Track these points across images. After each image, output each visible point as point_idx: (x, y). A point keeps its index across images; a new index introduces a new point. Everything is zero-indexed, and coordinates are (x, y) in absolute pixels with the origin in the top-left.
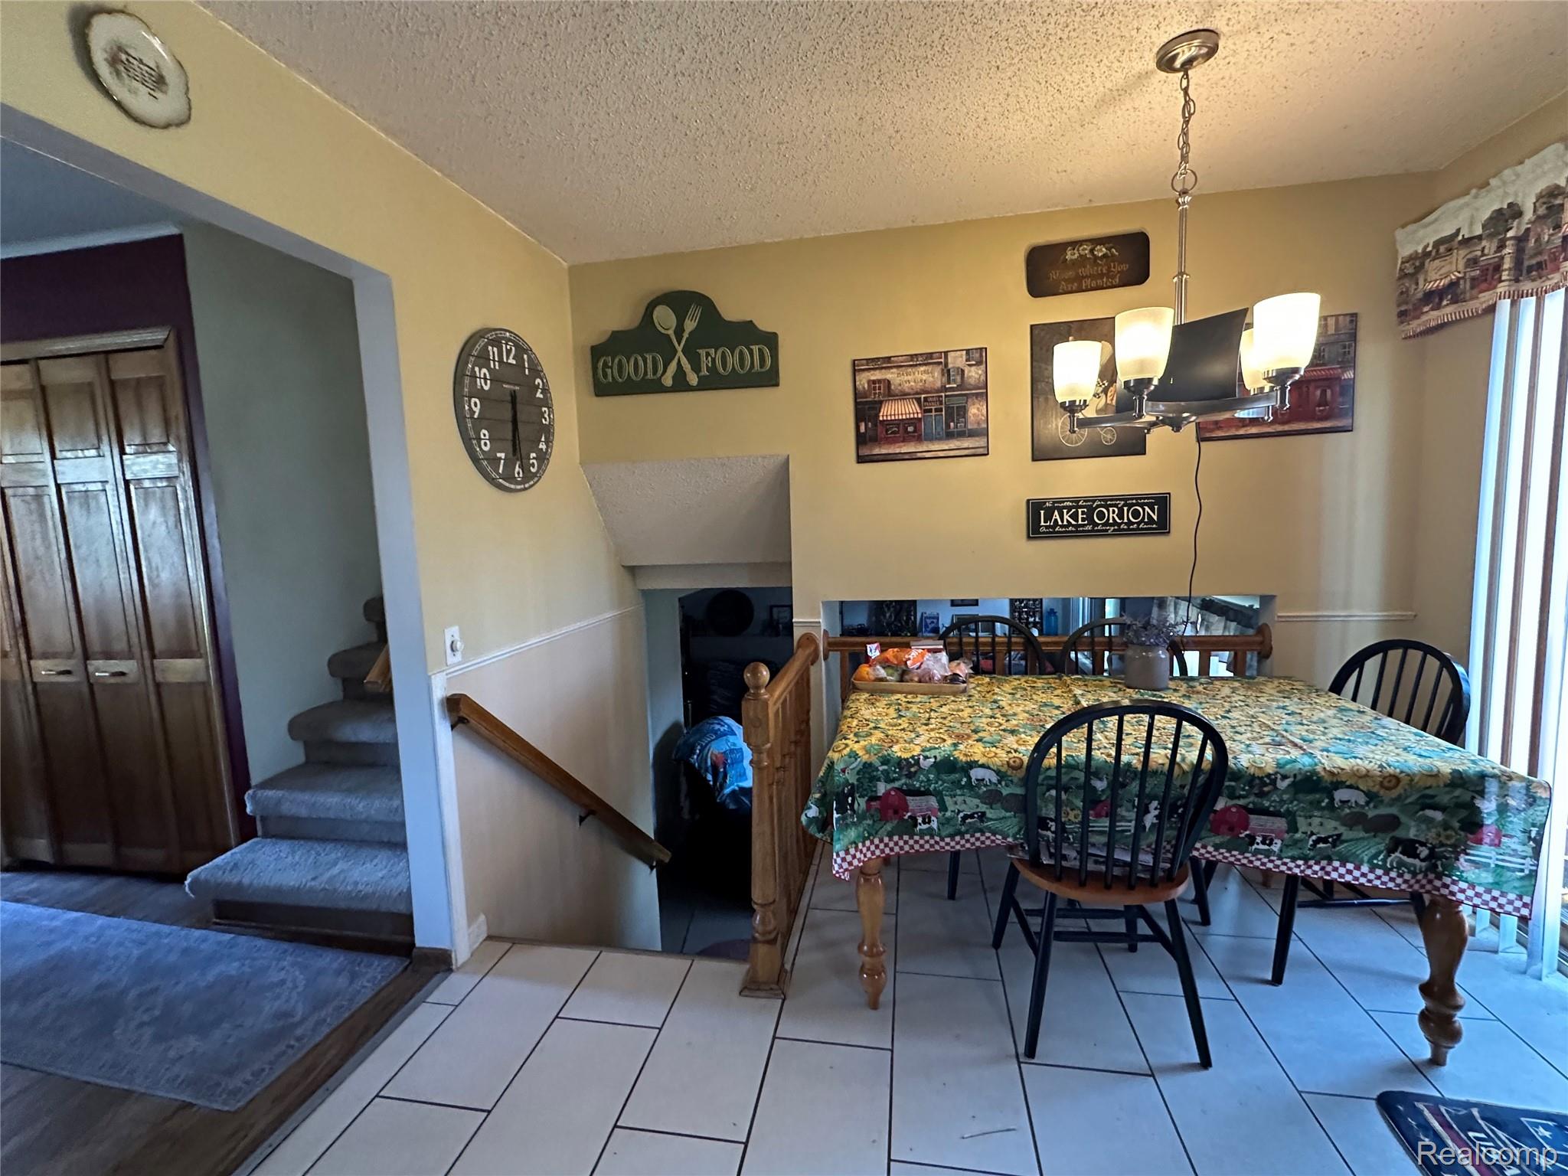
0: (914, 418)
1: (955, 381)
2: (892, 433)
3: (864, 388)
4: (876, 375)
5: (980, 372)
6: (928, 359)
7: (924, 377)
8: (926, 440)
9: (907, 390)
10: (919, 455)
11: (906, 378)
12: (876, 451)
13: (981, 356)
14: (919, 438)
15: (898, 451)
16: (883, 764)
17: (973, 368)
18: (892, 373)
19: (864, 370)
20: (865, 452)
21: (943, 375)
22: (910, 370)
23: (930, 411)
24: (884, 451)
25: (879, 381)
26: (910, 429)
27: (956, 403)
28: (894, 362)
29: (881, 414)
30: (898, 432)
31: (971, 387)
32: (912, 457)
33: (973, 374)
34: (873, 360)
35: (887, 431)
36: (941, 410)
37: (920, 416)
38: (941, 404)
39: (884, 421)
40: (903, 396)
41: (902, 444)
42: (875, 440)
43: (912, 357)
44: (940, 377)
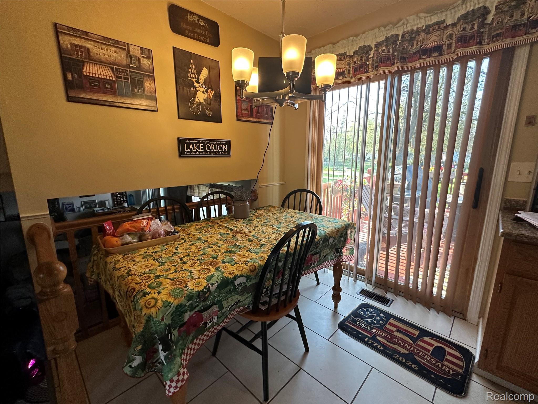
0: (110, 80)
1: (135, 63)
2: (94, 86)
3: (68, 48)
4: (77, 41)
5: (149, 63)
6: (116, 44)
7: (115, 55)
8: (119, 95)
9: (103, 60)
10: (117, 104)
11: (102, 51)
12: (83, 95)
13: (149, 54)
14: (115, 94)
15: (100, 98)
16: (188, 301)
17: (145, 59)
18: (90, 44)
19: (66, 34)
20: (73, 94)
21: (127, 57)
22: (104, 46)
23: (121, 78)
24: (89, 97)
25: (80, 47)
26: (108, 86)
27: (137, 77)
28: (90, 36)
29: (84, 70)
30: (99, 86)
31: (145, 70)
32: (111, 105)
33: (145, 62)
34: (73, 29)
35: (90, 83)
36: (128, 79)
37: (114, 79)
38: (127, 75)
39: (87, 76)
40: (100, 62)
41: (103, 95)
42: (81, 87)
43: (105, 38)
44: (125, 58)
